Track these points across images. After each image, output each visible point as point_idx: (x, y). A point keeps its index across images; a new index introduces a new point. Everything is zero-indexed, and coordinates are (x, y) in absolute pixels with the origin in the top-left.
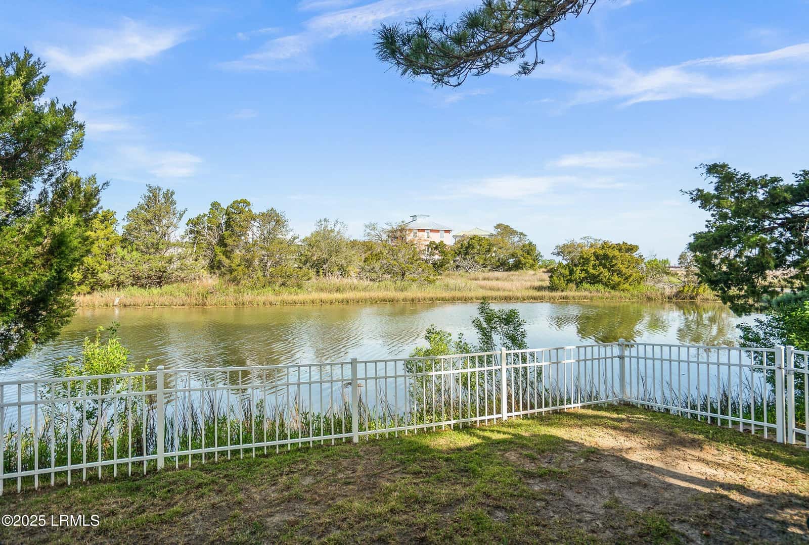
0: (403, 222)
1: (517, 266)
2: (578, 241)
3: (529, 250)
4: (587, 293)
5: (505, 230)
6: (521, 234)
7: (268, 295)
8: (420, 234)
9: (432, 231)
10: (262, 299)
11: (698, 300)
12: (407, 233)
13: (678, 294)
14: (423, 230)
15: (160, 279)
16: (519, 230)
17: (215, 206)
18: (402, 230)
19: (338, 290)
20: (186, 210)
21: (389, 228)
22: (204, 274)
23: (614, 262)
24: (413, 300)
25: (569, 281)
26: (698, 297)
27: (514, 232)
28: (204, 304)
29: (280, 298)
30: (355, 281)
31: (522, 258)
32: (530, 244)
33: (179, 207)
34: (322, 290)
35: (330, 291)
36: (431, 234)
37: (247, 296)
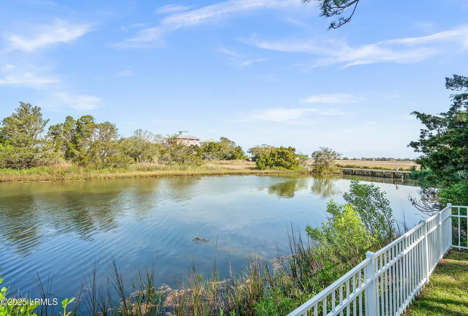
0: (175, 134)
1: (233, 158)
2: (260, 146)
3: (239, 149)
4: (275, 171)
5: (224, 140)
6: (233, 142)
7: (106, 173)
8: (184, 141)
9: (190, 139)
10: (103, 175)
11: (322, 174)
12: (177, 140)
13: (314, 171)
14: (186, 139)
15: (29, 163)
16: (232, 140)
17: (69, 118)
18: (175, 138)
19: (148, 170)
20: (49, 120)
21: (168, 137)
22: (62, 160)
23: (287, 156)
24: (192, 175)
25: (266, 165)
26: (322, 172)
27: (229, 141)
28: (63, 179)
29: (114, 175)
30: (157, 165)
31: (235, 154)
32: (239, 147)
33: (44, 118)
34: (139, 170)
35: (144, 170)
36: (189, 141)
37: (93, 174)
